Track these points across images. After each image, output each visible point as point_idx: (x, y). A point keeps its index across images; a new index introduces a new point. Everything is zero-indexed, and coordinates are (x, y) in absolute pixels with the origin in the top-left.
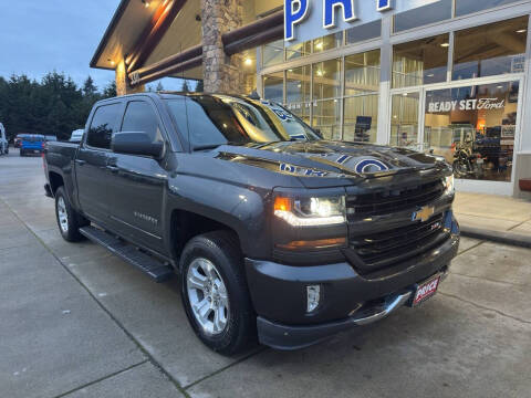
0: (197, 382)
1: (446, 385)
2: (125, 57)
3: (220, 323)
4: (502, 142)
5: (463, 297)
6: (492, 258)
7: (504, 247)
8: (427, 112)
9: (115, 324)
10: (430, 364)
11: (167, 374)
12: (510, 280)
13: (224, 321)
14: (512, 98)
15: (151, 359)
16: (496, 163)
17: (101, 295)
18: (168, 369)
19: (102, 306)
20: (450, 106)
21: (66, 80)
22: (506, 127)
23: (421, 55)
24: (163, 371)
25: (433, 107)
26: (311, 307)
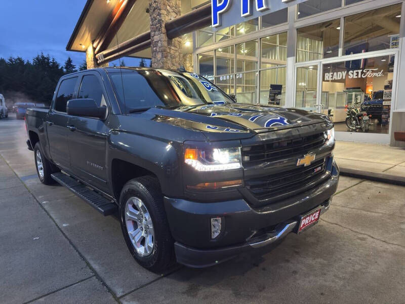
0: (129, 293)
1: (322, 294)
2: (93, 42)
3: (149, 247)
4: (384, 103)
5: (343, 225)
6: (368, 194)
7: (380, 185)
8: (324, 80)
9: (72, 247)
10: (312, 278)
11: (107, 287)
12: (381, 211)
13: (152, 245)
14: (390, 69)
15: (96, 275)
16: (380, 119)
17: (64, 225)
18: (108, 283)
19: (64, 234)
20: (341, 75)
21: (51, 60)
22: (387, 91)
23: (322, 36)
24: (104, 284)
25: (328, 76)
26: (215, 235)
